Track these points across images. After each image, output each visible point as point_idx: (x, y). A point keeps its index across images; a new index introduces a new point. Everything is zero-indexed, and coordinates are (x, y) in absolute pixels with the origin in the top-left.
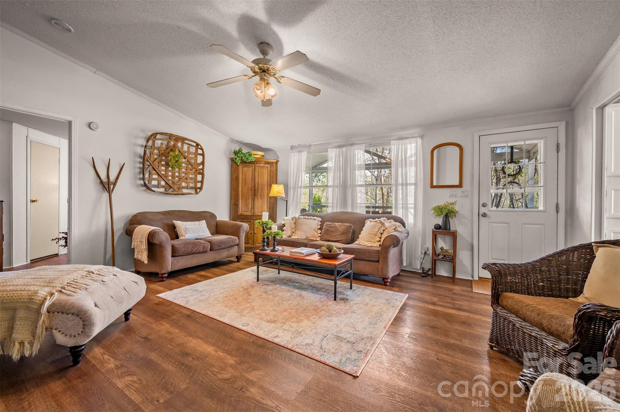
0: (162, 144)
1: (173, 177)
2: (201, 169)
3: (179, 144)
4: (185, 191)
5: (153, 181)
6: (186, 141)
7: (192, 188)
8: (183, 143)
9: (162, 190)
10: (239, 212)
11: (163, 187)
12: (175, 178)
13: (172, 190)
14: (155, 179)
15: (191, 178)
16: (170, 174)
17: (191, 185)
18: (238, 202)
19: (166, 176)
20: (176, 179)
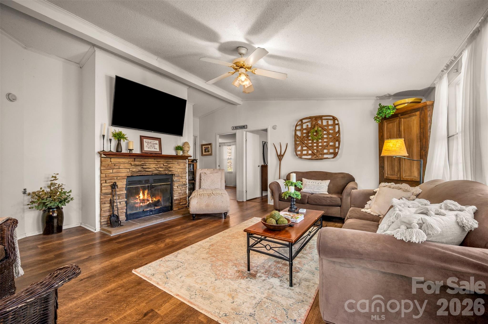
0: (308, 125)
1: (317, 146)
2: (338, 137)
3: (320, 122)
4: (325, 156)
5: (303, 152)
6: (323, 118)
7: (331, 153)
8: (322, 120)
9: (310, 157)
10: (385, 175)
11: (310, 155)
12: (318, 147)
13: (315, 156)
14: (305, 150)
15: (331, 146)
16: (315, 145)
17: (331, 151)
18: (383, 164)
19: (312, 146)
20: (320, 148)
